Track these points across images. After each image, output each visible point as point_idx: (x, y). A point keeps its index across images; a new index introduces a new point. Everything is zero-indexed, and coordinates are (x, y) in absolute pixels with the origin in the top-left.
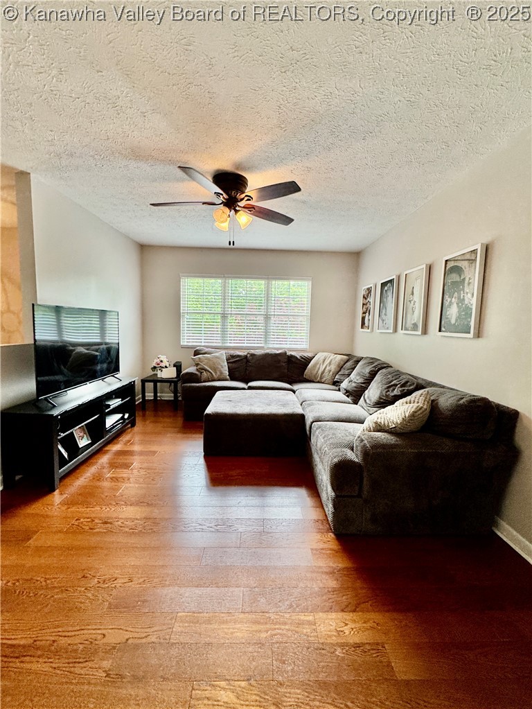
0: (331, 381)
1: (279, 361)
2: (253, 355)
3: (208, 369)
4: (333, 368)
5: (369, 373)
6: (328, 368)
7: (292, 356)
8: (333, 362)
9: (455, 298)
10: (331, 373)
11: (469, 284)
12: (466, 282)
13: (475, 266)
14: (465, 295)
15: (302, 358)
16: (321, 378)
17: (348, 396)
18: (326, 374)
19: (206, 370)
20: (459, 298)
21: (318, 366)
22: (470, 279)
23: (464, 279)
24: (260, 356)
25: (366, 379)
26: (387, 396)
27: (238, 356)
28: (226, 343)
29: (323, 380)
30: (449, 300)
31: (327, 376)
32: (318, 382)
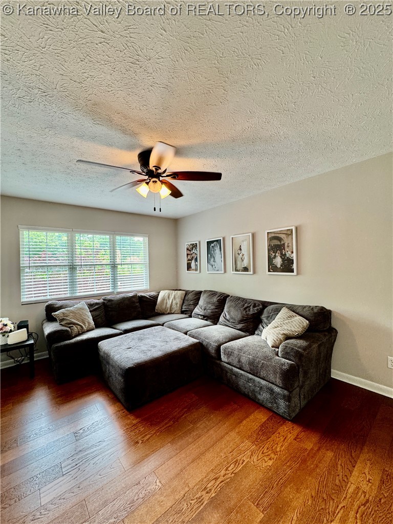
0: (179, 311)
1: (134, 302)
2: (110, 301)
3: (77, 322)
4: (178, 301)
5: (218, 301)
6: (174, 302)
7: (142, 297)
8: (176, 297)
9: (279, 253)
10: (178, 305)
11: (288, 246)
12: (286, 245)
13: (292, 238)
14: (286, 252)
15: (151, 297)
16: (171, 310)
17: (206, 320)
18: (174, 306)
19: (75, 324)
20: (281, 254)
21: (165, 302)
22: (288, 244)
23: (284, 244)
24: (118, 300)
25: (217, 306)
26: (247, 315)
27: (97, 304)
28: (75, 293)
29: (173, 312)
30: (273, 254)
31: (176, 308)
32: (169, 314)
